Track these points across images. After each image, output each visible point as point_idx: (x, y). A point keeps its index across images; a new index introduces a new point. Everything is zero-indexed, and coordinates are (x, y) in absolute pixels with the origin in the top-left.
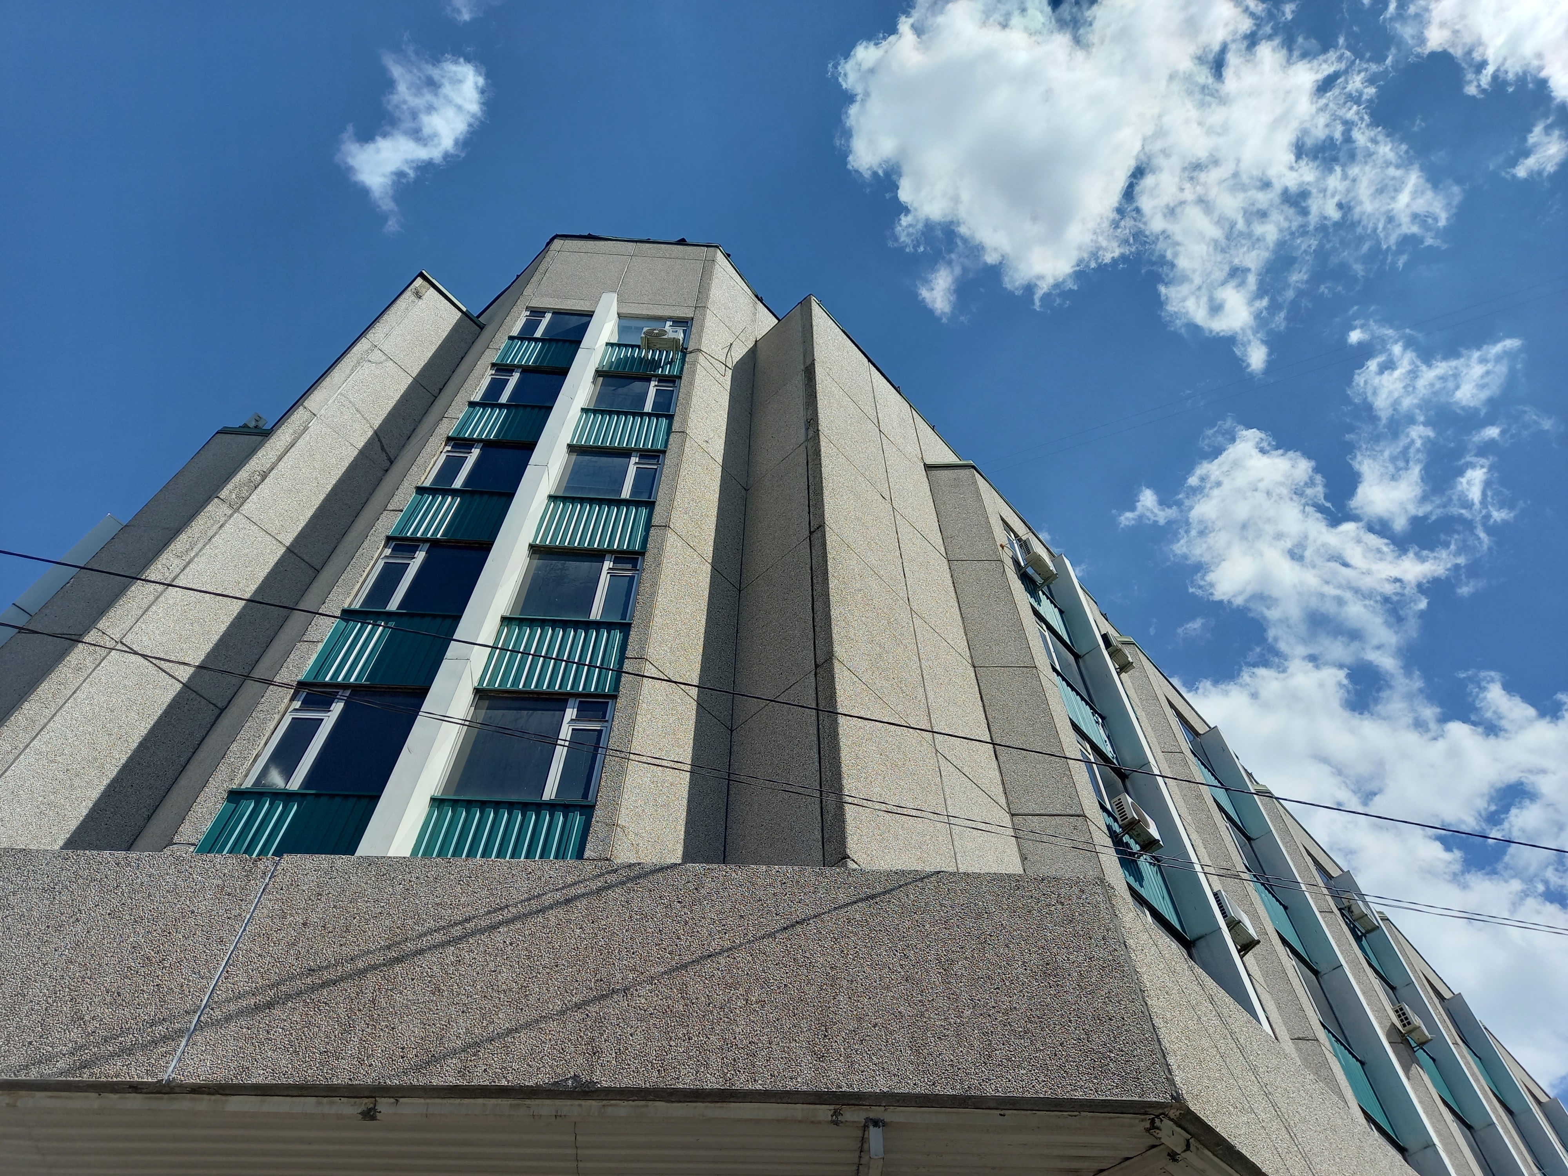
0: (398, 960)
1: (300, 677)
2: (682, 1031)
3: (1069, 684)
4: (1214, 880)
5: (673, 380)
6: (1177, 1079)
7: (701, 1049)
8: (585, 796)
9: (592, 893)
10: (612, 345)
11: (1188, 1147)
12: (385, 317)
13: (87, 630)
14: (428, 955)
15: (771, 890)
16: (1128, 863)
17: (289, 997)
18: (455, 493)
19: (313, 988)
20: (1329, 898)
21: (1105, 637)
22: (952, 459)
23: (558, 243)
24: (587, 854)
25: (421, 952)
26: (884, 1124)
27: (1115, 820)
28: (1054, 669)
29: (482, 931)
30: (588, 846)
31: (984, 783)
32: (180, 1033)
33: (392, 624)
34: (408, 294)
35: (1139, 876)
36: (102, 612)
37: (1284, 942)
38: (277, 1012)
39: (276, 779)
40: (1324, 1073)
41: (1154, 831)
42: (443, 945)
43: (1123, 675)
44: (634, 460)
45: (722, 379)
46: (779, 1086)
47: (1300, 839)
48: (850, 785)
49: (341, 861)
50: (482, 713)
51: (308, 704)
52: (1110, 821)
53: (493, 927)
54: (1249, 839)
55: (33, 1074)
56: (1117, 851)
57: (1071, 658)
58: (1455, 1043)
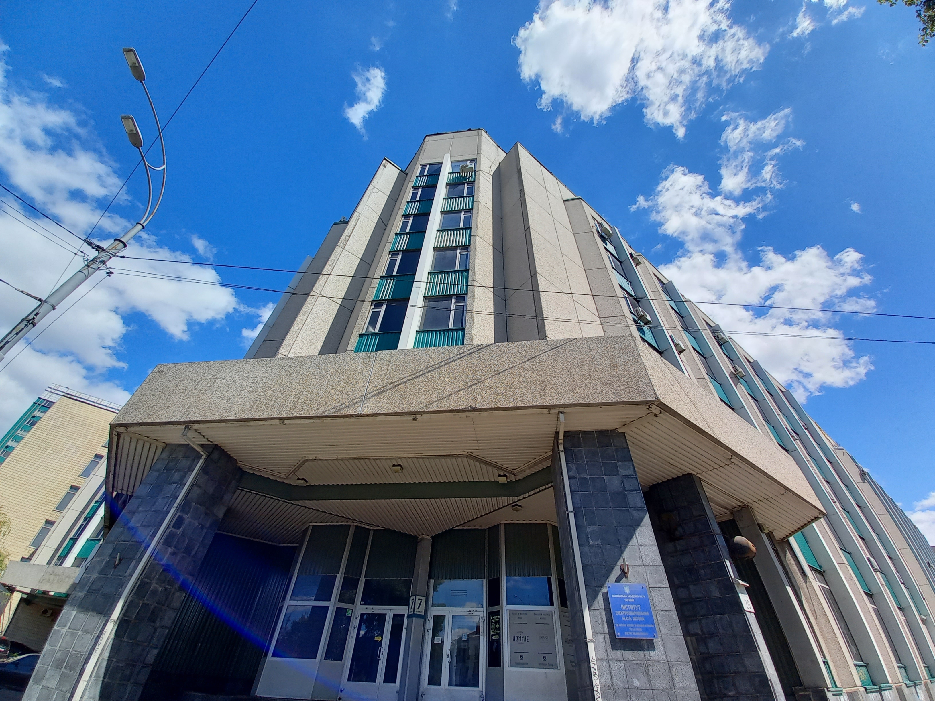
0: (415, 378)
1: (372, 299)
2: (500, 392)
3: (618, 272)
4: (670, 331)
5: (472, 183)
6: (657, 393)
7: (507, 396)
8: (462, 326)
9: (468, 354)
10: (450, 173)
11: (661, 413)
12: (376, 176)
13: (310, 292)
14: (423, 376)
15: (523, 349)
16: (640, 329)
17: (387, 390)
18: (407, 234)
19: (393, 387)
20: (710, 333)
21: (631, 254)
22: (574, 197)
23: (427, 138)
24: (465, 343)
25: (421, 375)
26: (564, 413)
27: (635, 316)
28: (613, 268)
29: (438, 368)
30: (465, 341)
31: (590, 309)
32: (360, 401)
33: (395, 279)
34: (382, 166)
35: (644, 334)
36: (313, 286)
37: (694, 349)
38: (385, 394)
39: (371, 330)
40: (707, 388)
41: (649, 318)
42: (427, 373)
43: (637, 267)
44: (463, 213)
45: (489, 180)
46: (531, 405)
47: (701, 315)
48: (545, 314)
49: (394, 351)
50: (427, 303)
51: (375, 306)
52: (634, 316)
53: (440, 367)
54: (682, 317)
55: (326, 414)
56: (636, 326)
57: (619, 263)
58: (754, 376)
